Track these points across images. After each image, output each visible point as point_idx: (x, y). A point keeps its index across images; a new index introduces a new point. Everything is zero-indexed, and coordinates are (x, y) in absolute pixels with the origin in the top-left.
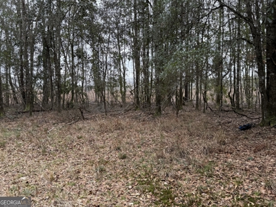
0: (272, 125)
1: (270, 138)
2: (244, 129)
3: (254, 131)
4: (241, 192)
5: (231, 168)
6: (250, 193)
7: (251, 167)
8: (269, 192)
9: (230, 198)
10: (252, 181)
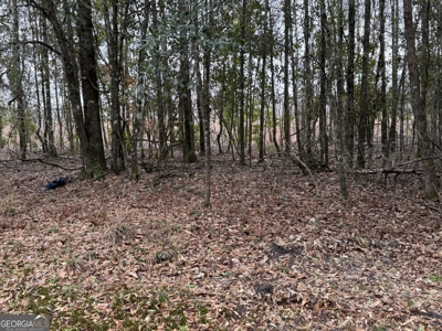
0: (95, 177)
1: (89, 196)
2: (54, 188)
3: (69, 188)
4: (28, 285)
5: (20, 250)
6: (42, 282)
7: (51, 243)
8: (72, 273)
9: (7, 299)
10: (49, 263)
